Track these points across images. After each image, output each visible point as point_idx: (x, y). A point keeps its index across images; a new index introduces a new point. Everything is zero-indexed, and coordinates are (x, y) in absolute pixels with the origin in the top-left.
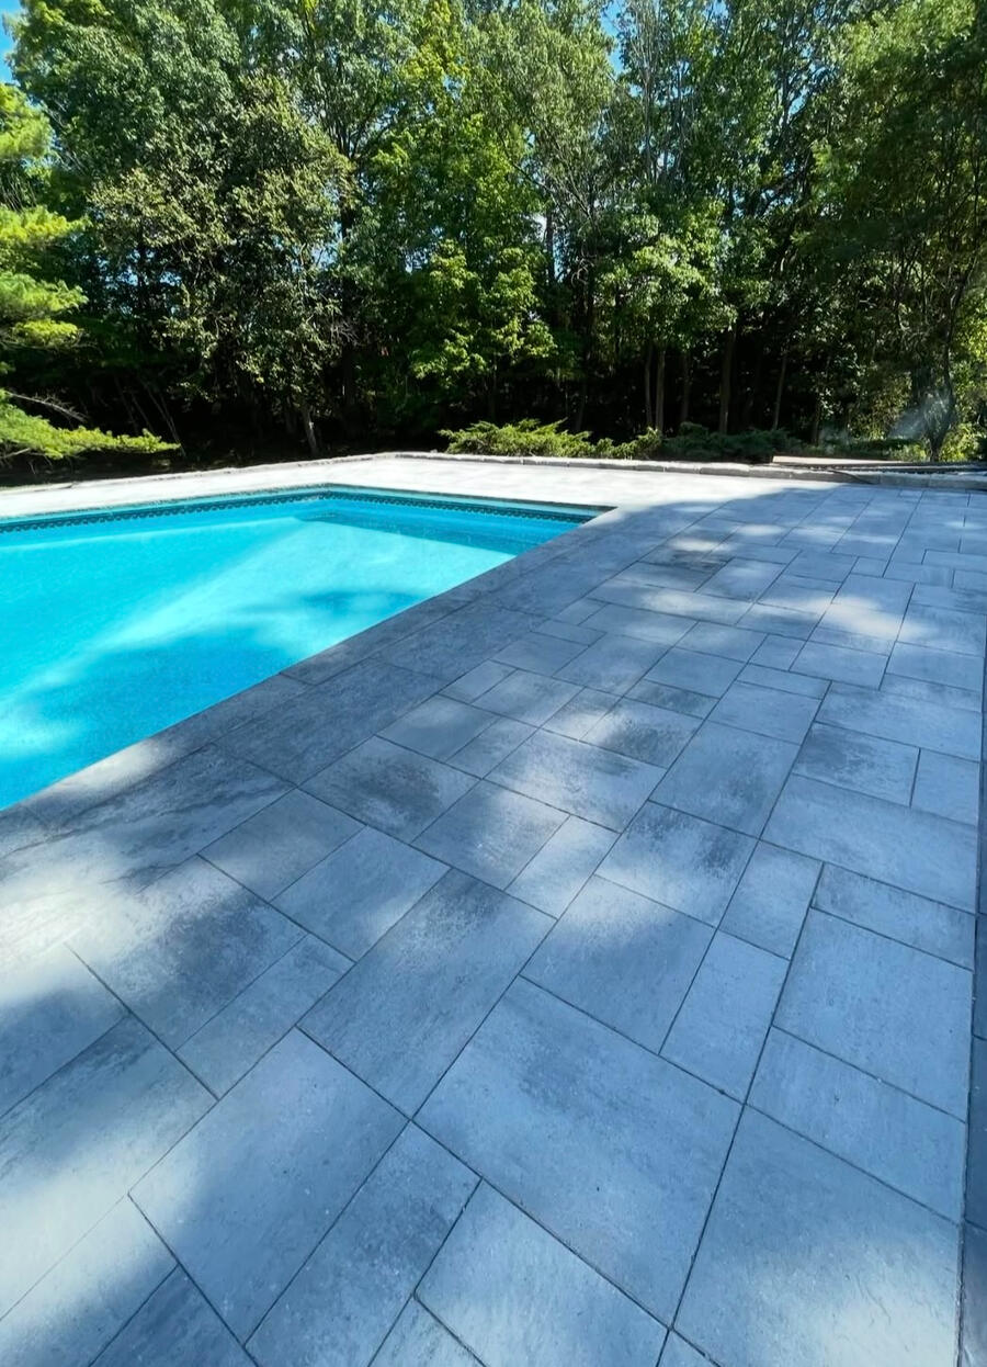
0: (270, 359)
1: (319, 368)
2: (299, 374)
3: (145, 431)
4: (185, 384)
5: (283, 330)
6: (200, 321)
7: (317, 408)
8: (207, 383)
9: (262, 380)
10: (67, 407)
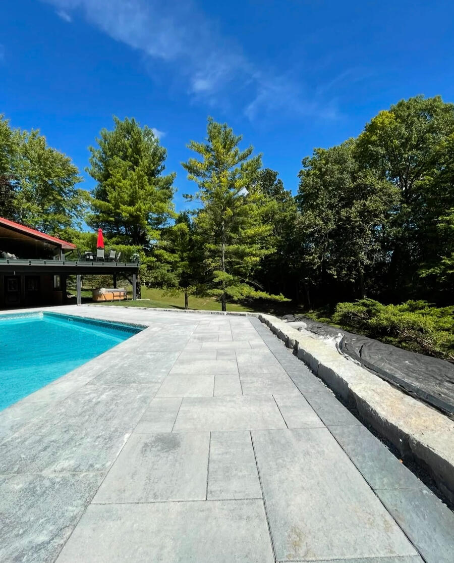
0: (342, 268)
1: (364, 272)
2: (355, 275)
3: (281, 294)
4: (307, 278)
5: (350, 257)
6: (316, 256)
7: (374, 290)
8: (315, 278)
9: (336, 277)
10: (259, 284)
